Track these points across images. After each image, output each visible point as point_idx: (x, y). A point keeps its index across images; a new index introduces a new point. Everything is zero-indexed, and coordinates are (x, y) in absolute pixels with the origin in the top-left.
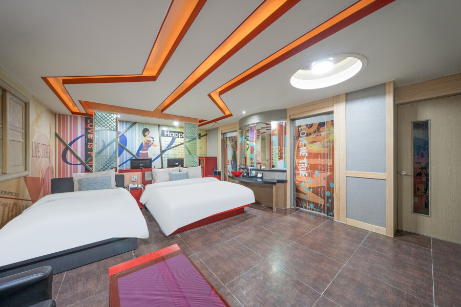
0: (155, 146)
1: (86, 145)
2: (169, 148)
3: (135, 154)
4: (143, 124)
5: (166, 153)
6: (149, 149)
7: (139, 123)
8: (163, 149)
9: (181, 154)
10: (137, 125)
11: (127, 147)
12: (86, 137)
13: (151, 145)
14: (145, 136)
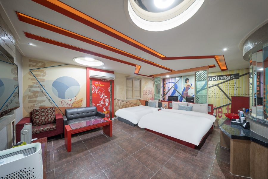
0: (193, 88)
1: (164, 89)
2: (203, 89)
3: (181, 93)
4: (185, 76)
5: (200, 92)
6: (189, 90)
7: (183, 76)
8: (198, 90)
9: (214, 93)
10: (182, 78)
11: (178, 90)
12: (164, 87)
13: (190, 88)
14: (186, 83)
